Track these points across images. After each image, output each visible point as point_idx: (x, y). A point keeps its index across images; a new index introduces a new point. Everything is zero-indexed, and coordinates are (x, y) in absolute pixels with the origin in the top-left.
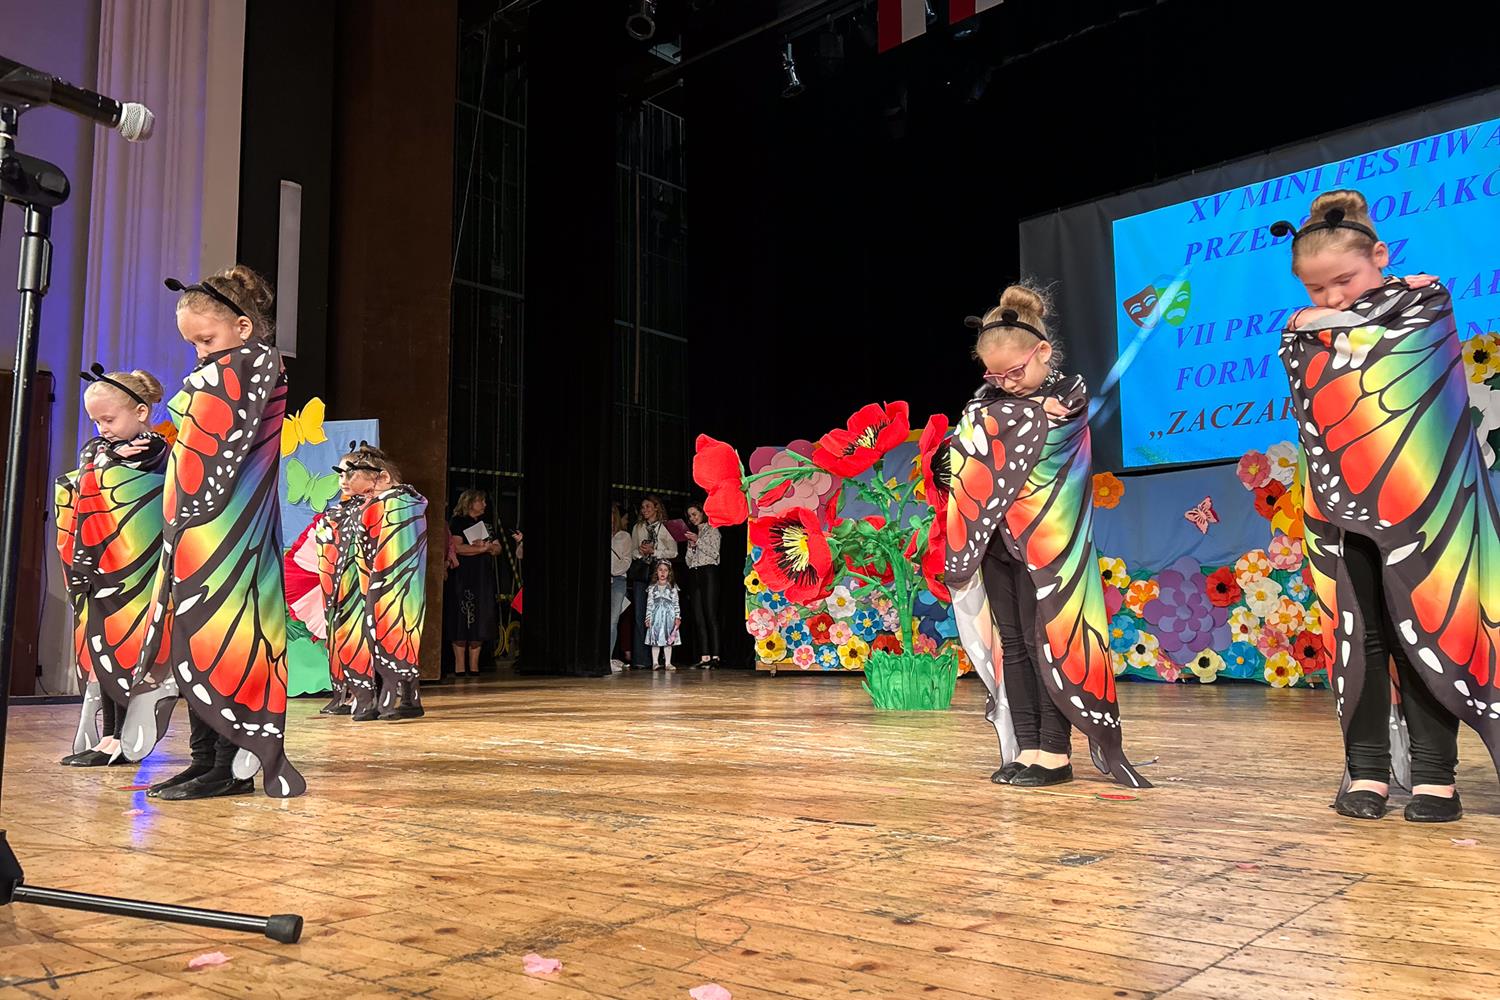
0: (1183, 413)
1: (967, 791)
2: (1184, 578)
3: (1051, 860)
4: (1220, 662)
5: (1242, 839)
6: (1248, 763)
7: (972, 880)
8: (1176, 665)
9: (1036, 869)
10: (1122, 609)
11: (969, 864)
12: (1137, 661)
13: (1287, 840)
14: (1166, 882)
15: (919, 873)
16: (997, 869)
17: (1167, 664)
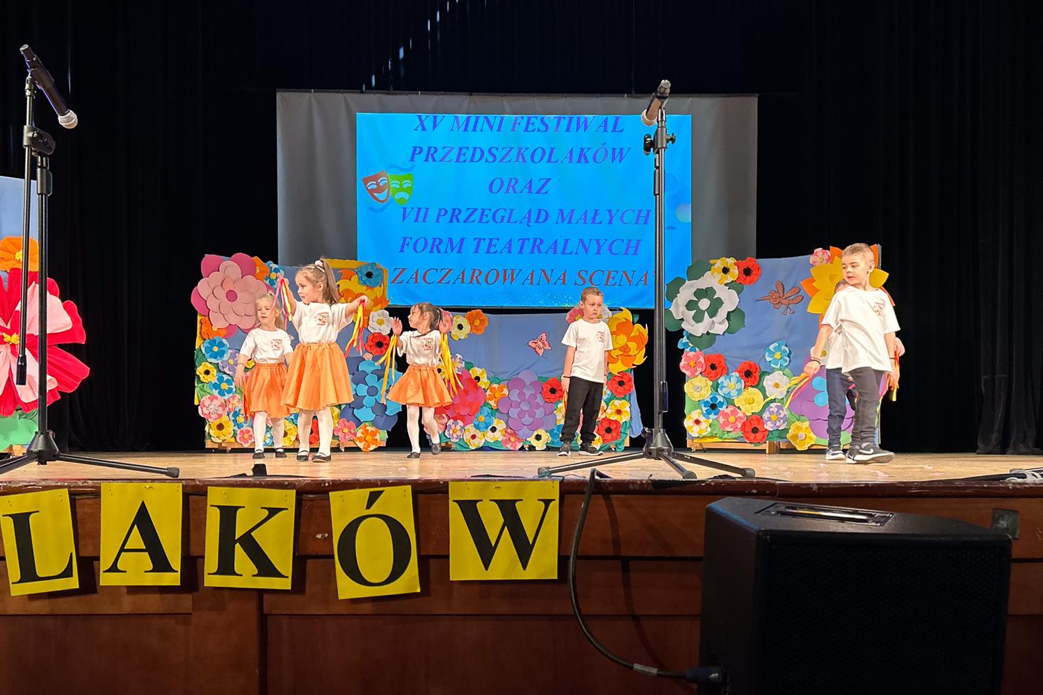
2: (525, 384)
4: (548, 437)
8: (520, 440)
10: (484, 403)
12: (490, 437)
17: (512, 440)
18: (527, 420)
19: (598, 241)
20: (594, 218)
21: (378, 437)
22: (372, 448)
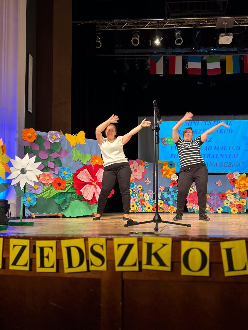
2: (215, 194)
4: (222, 209)
8: (214, 210)
18: (216, 204)
19: (226, 154)
20: (225, 148)
21: (174, 209)
22: (173, 212)
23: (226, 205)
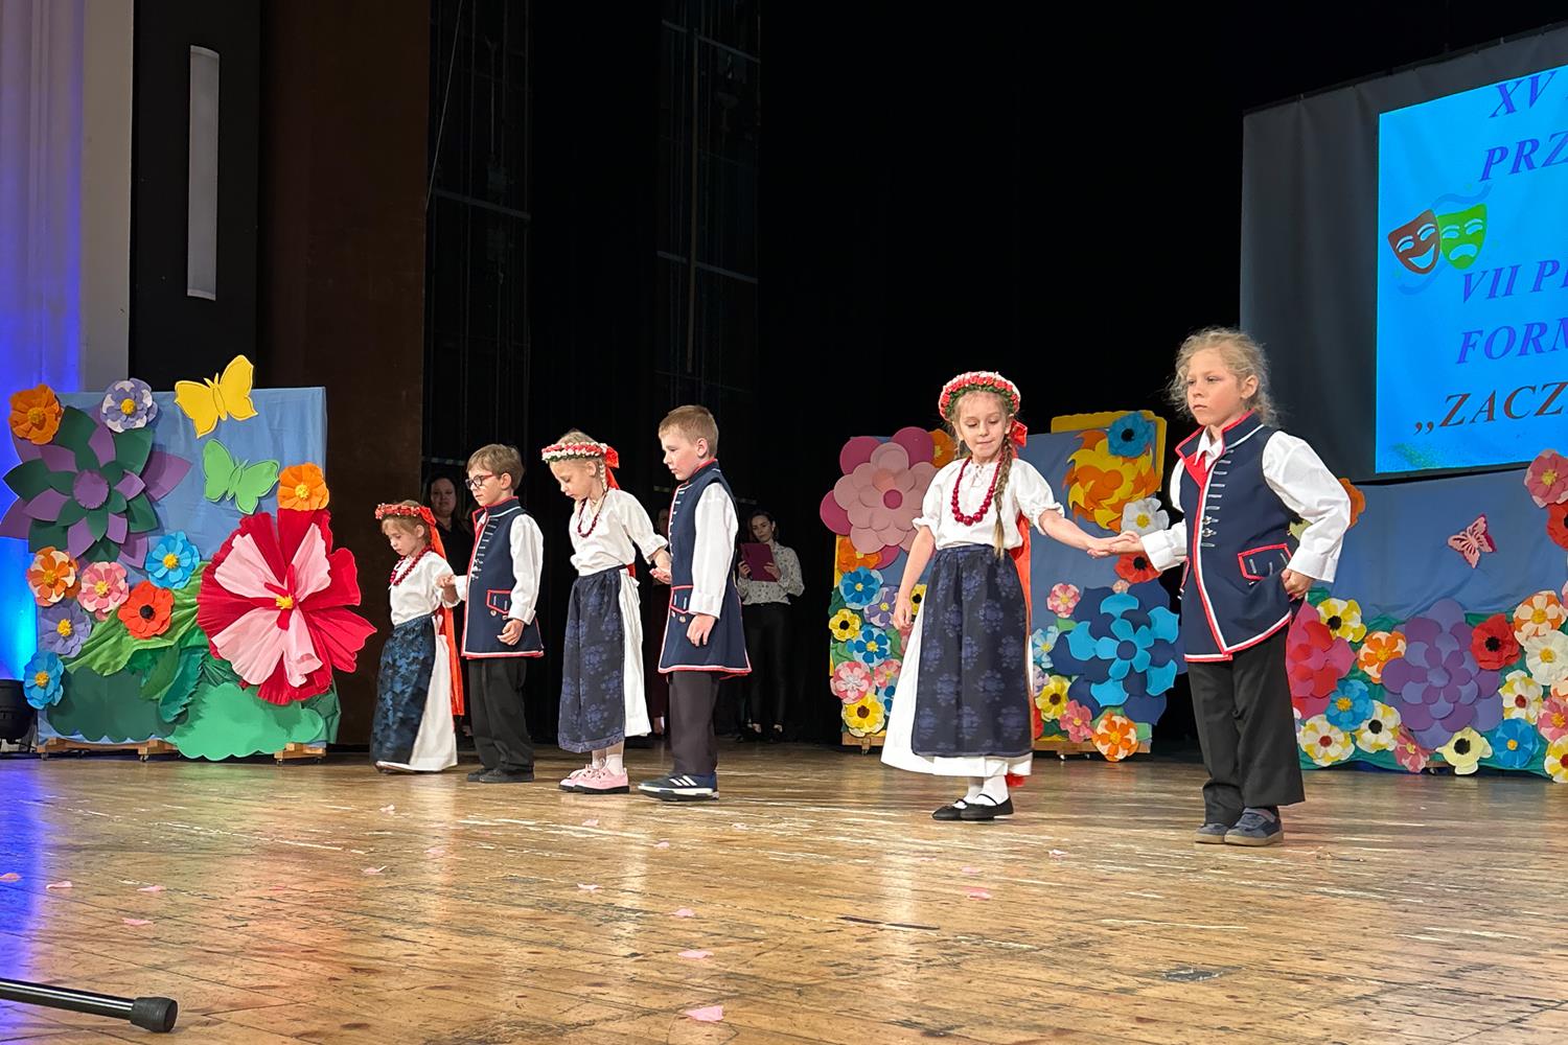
0: (1465, 397)
1: (1075, 893)
2: (1441, 631)
3: (1156, 974)
4: (1485, 746)
5: (1418, 959)
6: (1473, 873)
7: (1041, 993)
8: (1424, 749)
9: (1130, 982)
10: (1352, 671)
11: (1044, 975)
12: (1369, 741)
13: (1479, 960)
14: (1294, 1003)
15: (976, 982)
16: (1078, 981)
17: (1411, 748)
18: (1442, 706)
21: (1132, 736)
22: (1121, 756)
23: (1517, 713)
